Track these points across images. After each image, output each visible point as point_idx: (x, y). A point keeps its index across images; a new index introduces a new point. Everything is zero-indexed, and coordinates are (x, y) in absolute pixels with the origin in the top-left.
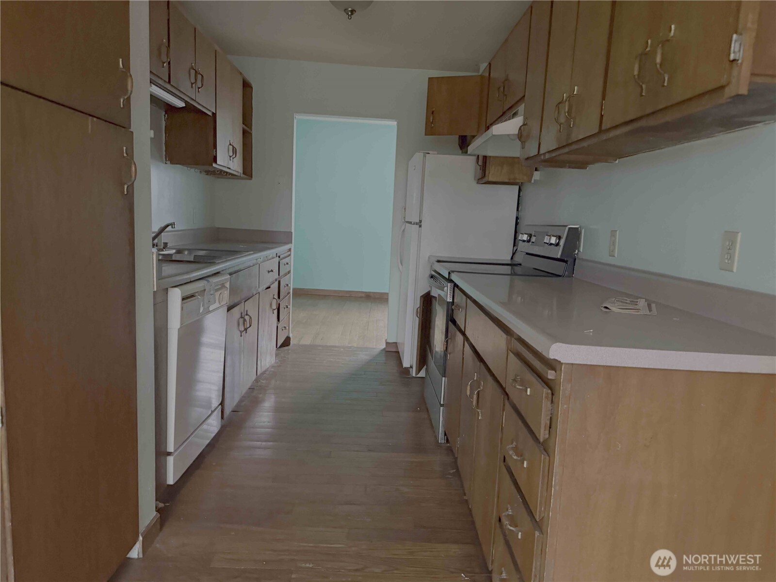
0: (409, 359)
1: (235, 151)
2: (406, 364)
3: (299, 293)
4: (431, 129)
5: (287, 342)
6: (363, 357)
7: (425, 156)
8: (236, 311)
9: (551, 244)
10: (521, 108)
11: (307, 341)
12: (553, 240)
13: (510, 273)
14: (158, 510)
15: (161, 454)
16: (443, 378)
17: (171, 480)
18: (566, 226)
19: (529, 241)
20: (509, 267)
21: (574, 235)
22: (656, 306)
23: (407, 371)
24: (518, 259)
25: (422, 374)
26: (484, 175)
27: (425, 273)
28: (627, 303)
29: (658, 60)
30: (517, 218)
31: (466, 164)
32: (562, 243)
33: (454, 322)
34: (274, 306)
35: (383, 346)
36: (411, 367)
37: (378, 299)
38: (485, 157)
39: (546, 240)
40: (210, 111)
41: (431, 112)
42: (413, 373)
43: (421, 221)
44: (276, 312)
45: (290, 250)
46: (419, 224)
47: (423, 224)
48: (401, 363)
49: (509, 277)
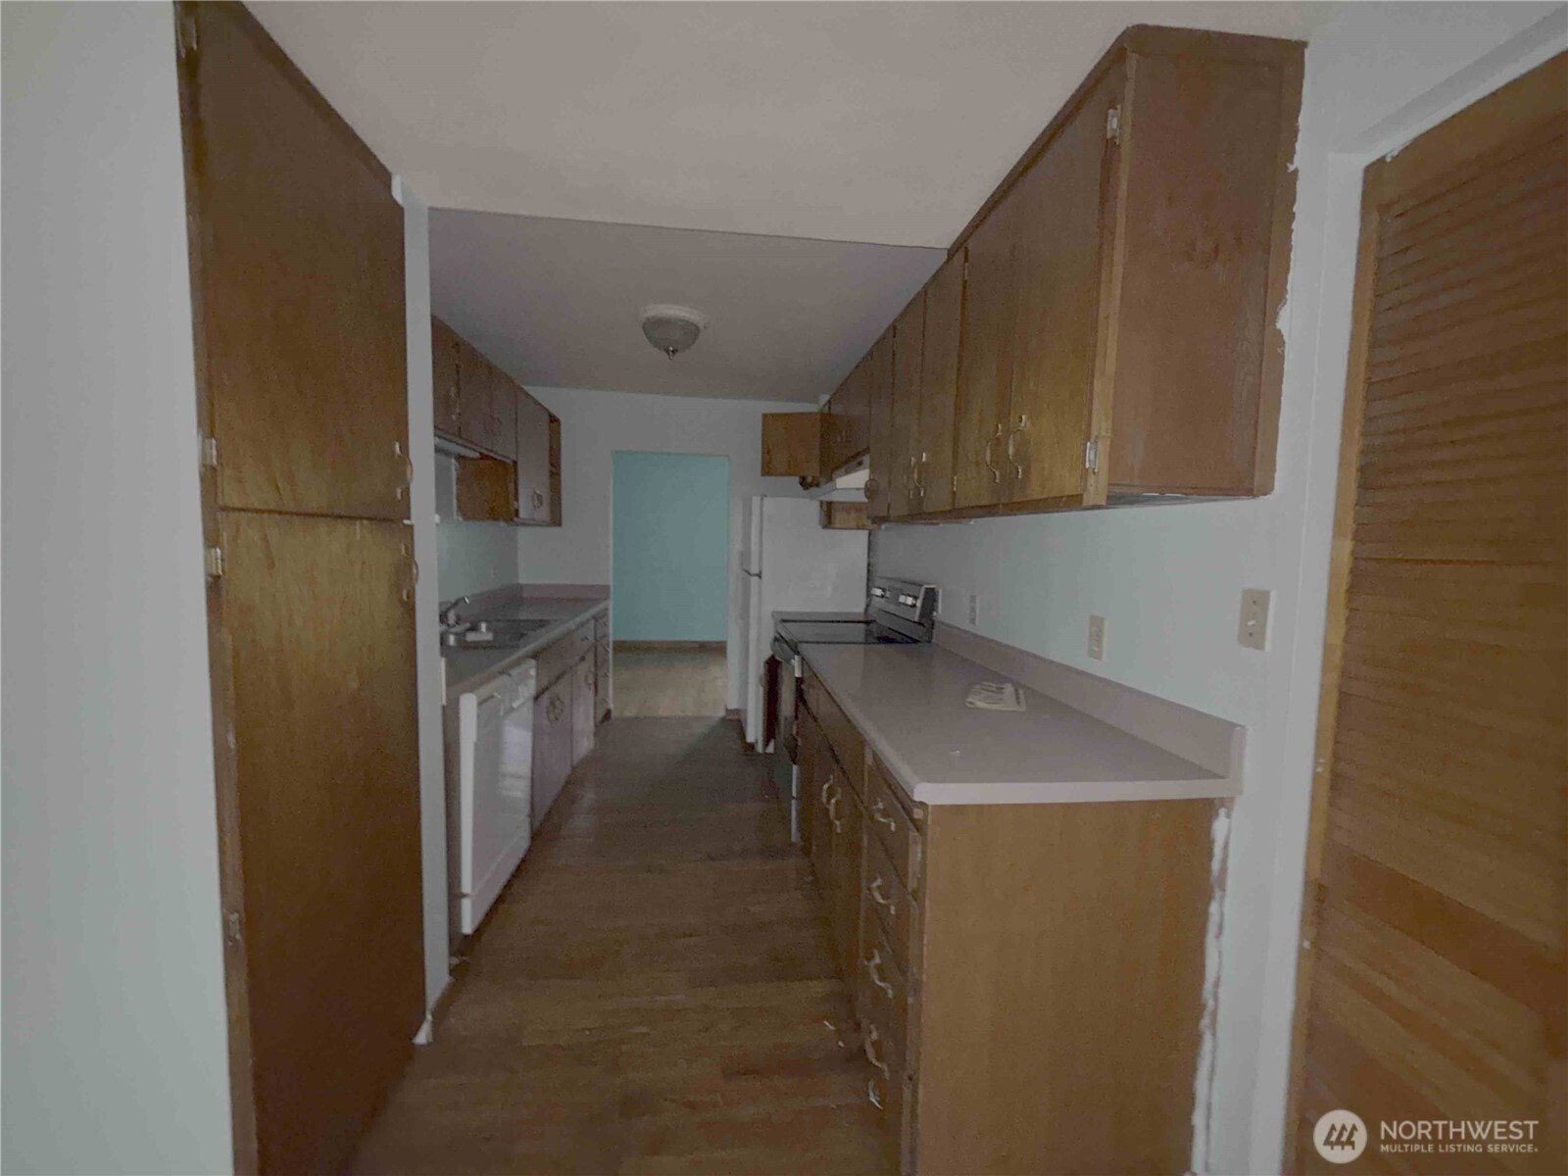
0: (754, 732)
1: (540, 498)
2: (750, 739)
3: (621, 647)
4: (767, 470)
5: (608, 715)
6: (699, 729)
7: (762, 499)
8: (545, 699)
9: (907, 605)
10: (866, 459)
11: (631, 712)
12: (910, 601)
13: (863, 641)
14: (452, 971)
15: (454, 896)
16: (795, 768)
17: (467, 927)
18: (921, 586)
19: (882, 596)
20: (862, 626)
21: (931, 597)
22: (1025, 693)
23: (752, 746)
24: (873, 614)
25: (771, 749)
26: (830, 523)
27: (769, 634)
28: (992, 691)
29: (1011, 451)
30: (869, 565)
31: (808, 507)
32: (919, 603)
33: (805, 703)
34: (591, 680)
35: (722, 713)
36: (757, 742)
37: (714, 650)
38: (830, 504)
39: (902, 599)
40: (509, 458)
41: (767, 451)
42: (760, 748)
43: (760, 572)
44: (592, 688)
45: (606, 609)
46: (759, 575)
47: (763, 575)
48: (743, 735)
49: (862, 646)
